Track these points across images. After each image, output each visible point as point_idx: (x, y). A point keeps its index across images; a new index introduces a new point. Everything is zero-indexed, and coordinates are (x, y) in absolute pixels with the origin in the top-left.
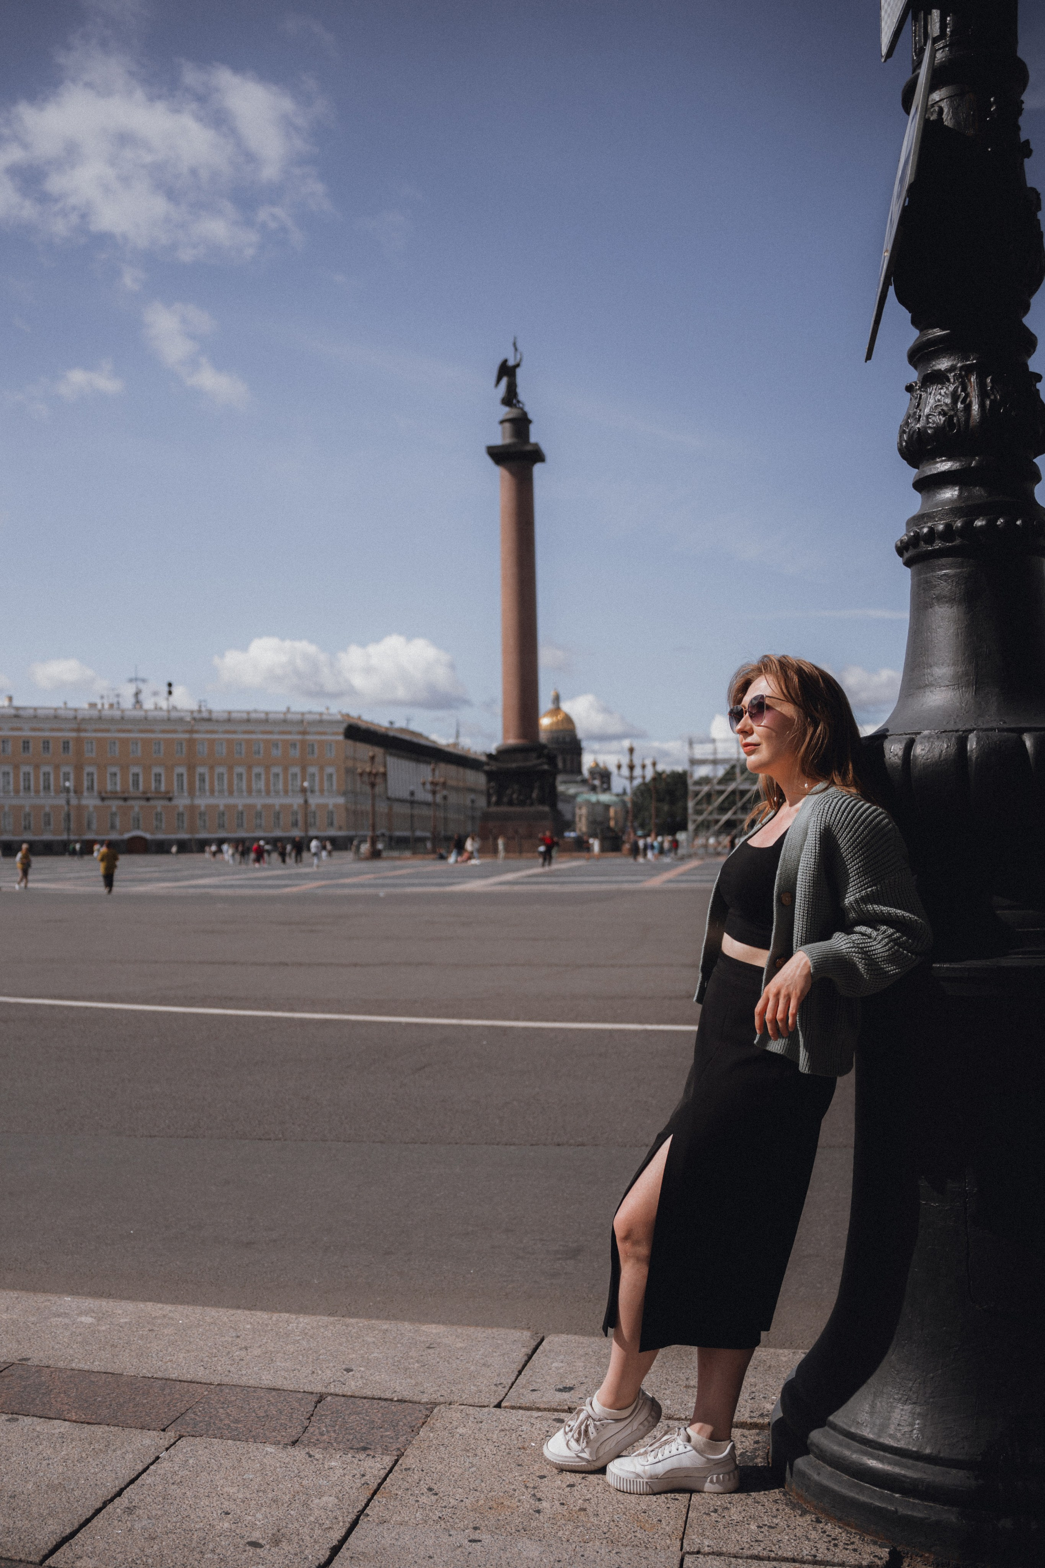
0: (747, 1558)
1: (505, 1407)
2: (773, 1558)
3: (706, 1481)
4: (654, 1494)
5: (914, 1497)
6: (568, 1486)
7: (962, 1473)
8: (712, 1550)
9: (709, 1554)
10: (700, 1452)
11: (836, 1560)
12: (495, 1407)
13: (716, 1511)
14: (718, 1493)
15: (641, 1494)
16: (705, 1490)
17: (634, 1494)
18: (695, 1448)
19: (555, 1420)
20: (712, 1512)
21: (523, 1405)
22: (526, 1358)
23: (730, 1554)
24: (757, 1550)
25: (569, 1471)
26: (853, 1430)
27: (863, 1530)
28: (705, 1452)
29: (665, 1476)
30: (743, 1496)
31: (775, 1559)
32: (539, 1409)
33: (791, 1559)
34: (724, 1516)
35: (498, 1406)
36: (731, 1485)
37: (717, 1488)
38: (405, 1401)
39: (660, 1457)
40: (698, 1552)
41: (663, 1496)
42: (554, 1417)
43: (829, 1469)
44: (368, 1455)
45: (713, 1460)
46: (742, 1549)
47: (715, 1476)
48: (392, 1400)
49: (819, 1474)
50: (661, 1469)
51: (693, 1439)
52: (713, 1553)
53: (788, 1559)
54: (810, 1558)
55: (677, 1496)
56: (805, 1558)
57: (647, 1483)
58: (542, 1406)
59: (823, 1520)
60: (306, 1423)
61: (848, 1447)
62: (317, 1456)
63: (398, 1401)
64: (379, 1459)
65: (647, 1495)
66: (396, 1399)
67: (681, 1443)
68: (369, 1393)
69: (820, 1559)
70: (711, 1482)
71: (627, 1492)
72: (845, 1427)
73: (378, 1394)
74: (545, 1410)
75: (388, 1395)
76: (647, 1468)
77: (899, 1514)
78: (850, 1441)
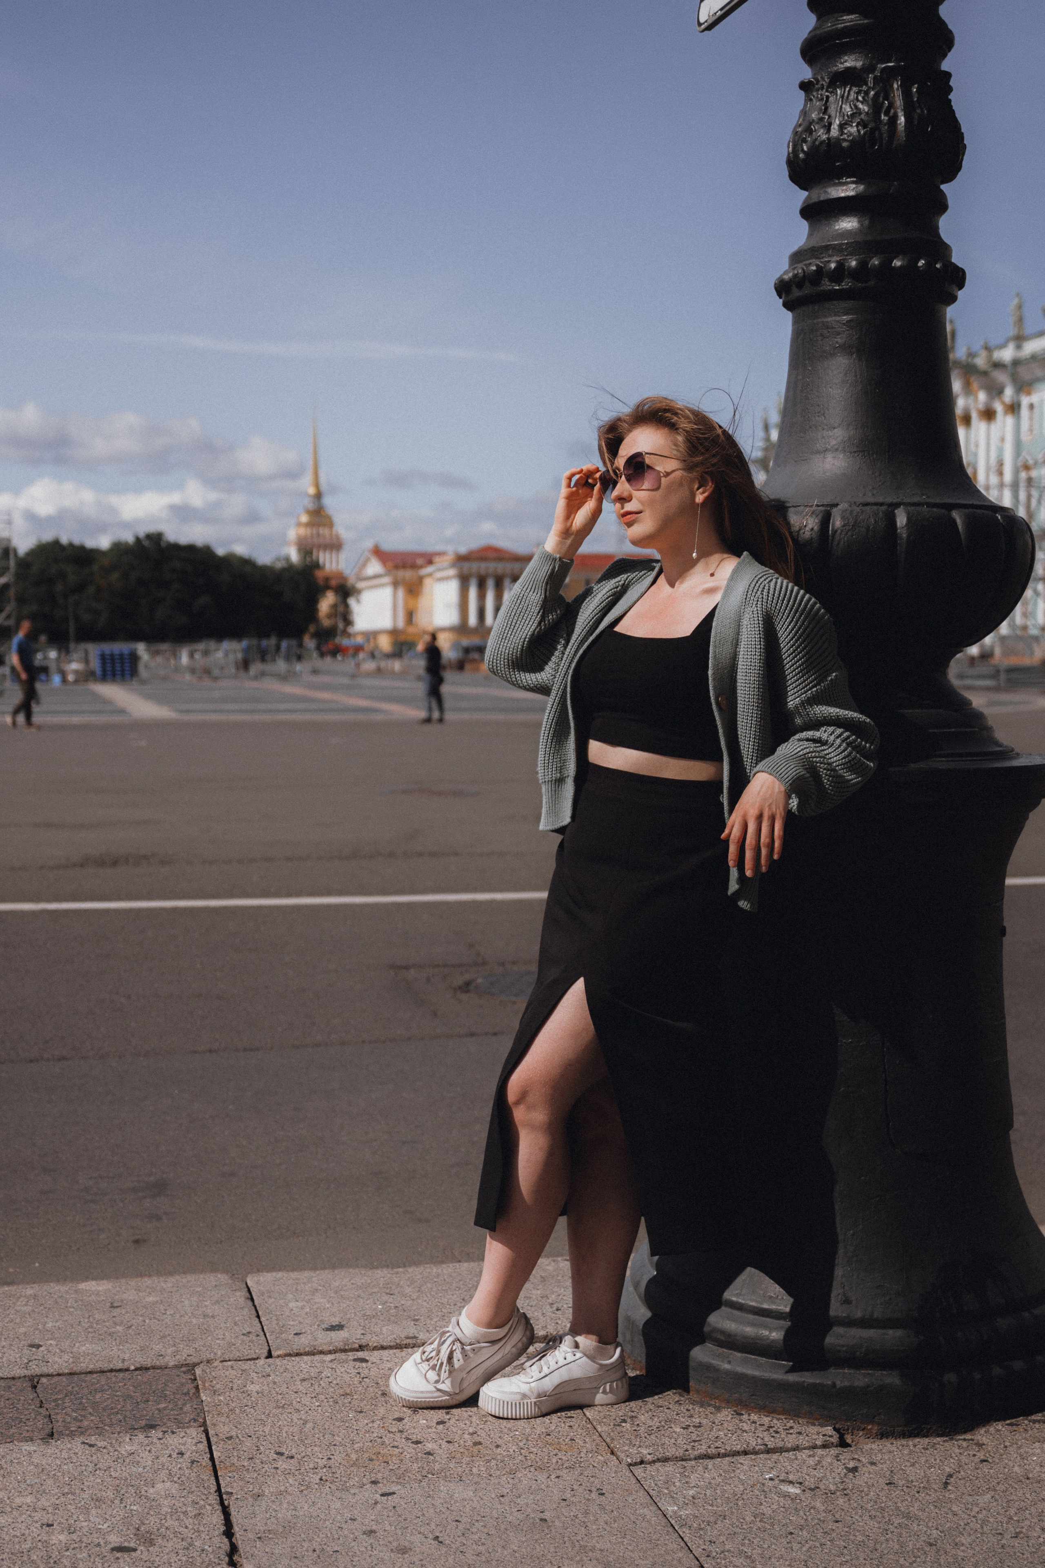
0: (695, 1459)
1: (278, 1356)
2: (723, 1453)
3: (598, 1392)
4: (543, 1416)
5: (850, 1367)
6: (438, 1423)
7: (899, 1333)
8: (656, 1457)
9: (654, 1462)
10: (592, 1358)
11: (790, 1445)
12: (267, 1358)
13: (624, 1421)
14: (612, 1404)
15: (528, 1418)
16: (596, 1402)
17: (520, 1419)
18: (585, 1355)
19: (355, 1360)
20: (621, 1422)
21: (302, 1351)
22: (250, 1303)
23: (677, 1458)
24: (702, 1449)
25: (427, 1408)
26: (765, 1306)
27: (794, 1413)
28: (594, 1358)
29: (553, 1393)
30: (639, 1403)
31: (725, 1455)
32: (321, 1352)
33: (742, 1452)
34: (638, 1425)
35: (269, 1355)
36: (624, 1393)
37: (610, 1398)
38: (147, 1369)
39: (546, 1371)
40: (642, 1462)
41: (554, 1416)
42: (351, 1358)
43: (739, 1355)
44: (165, 1432)
45: (606, 1365)
46: (687, 1450)
47: (608, 1385)
48: (127, 1370)
49: (729, 1362)
50: (549, 1384)
51: (581, 1345)
52: (659, 1460)
53: (738, 1452)
54: (762, 1447)
55: (569, 1414)
56: (757, 1448)
57: (535, 1403)
58: (326, 1348)
59: (743, 1412)
60: (42, 1410)
61: (765, 1327)
62: (100, 1444)
63: (136, 1369)
64: (183, 1434)
65: (535, 1418)
66: (132, 1368)
67: (569, 1350)
68: (91, 1366)
69: (772, 1447)
70: (604, 1392)
71: (512, 1419)
72: (753, 1304)
73: (106, 1366)
74: (330, 1352)
75: (120, 1365)
76: (533, 1385)
77: (838, 1387)
78: (764, 1319)
